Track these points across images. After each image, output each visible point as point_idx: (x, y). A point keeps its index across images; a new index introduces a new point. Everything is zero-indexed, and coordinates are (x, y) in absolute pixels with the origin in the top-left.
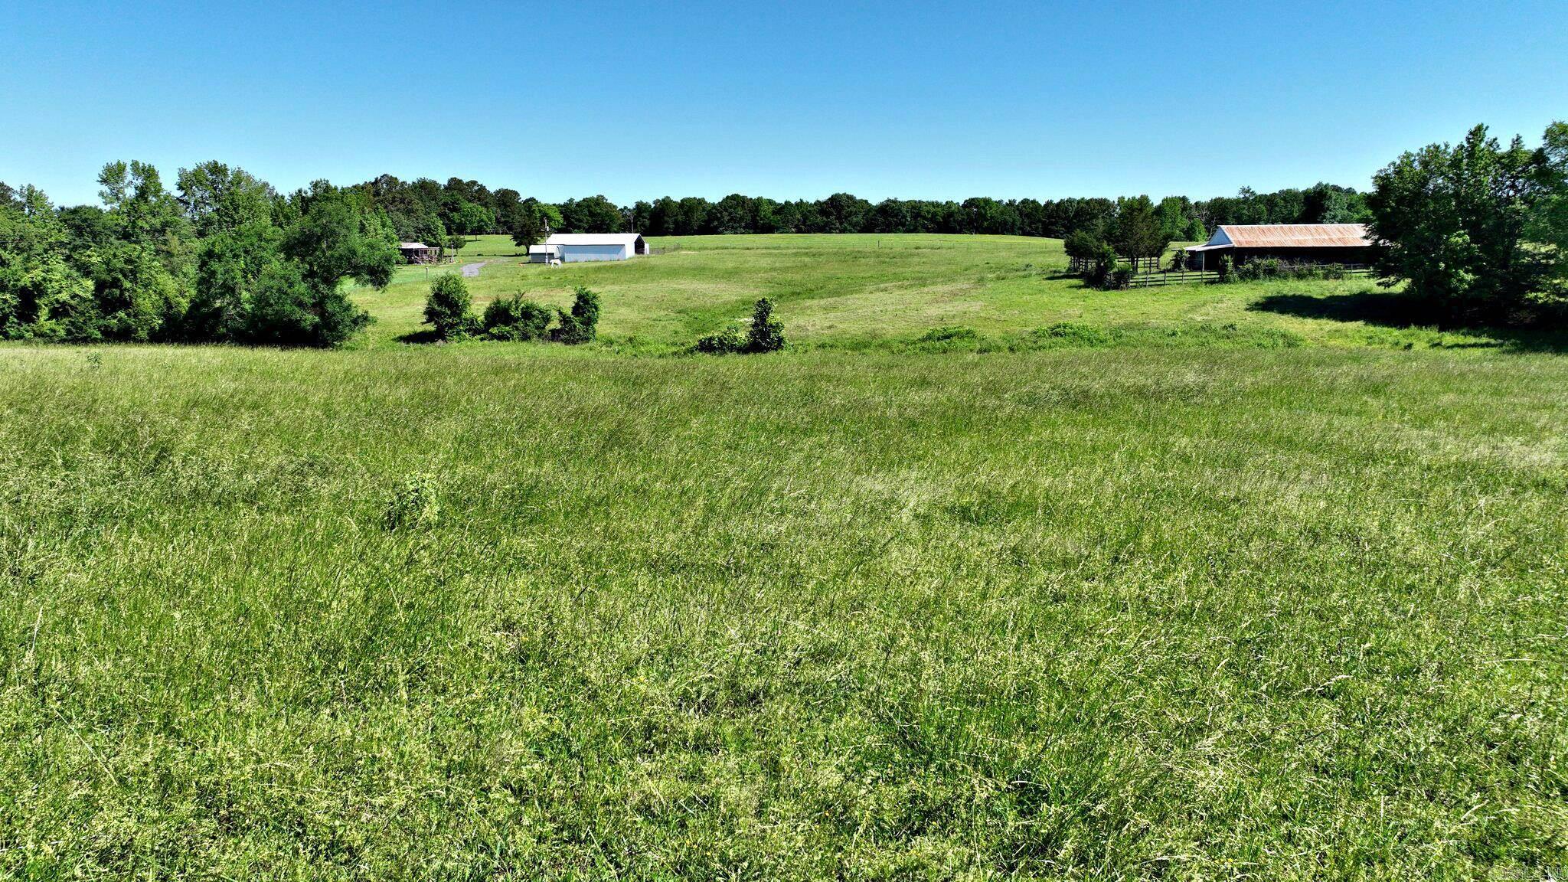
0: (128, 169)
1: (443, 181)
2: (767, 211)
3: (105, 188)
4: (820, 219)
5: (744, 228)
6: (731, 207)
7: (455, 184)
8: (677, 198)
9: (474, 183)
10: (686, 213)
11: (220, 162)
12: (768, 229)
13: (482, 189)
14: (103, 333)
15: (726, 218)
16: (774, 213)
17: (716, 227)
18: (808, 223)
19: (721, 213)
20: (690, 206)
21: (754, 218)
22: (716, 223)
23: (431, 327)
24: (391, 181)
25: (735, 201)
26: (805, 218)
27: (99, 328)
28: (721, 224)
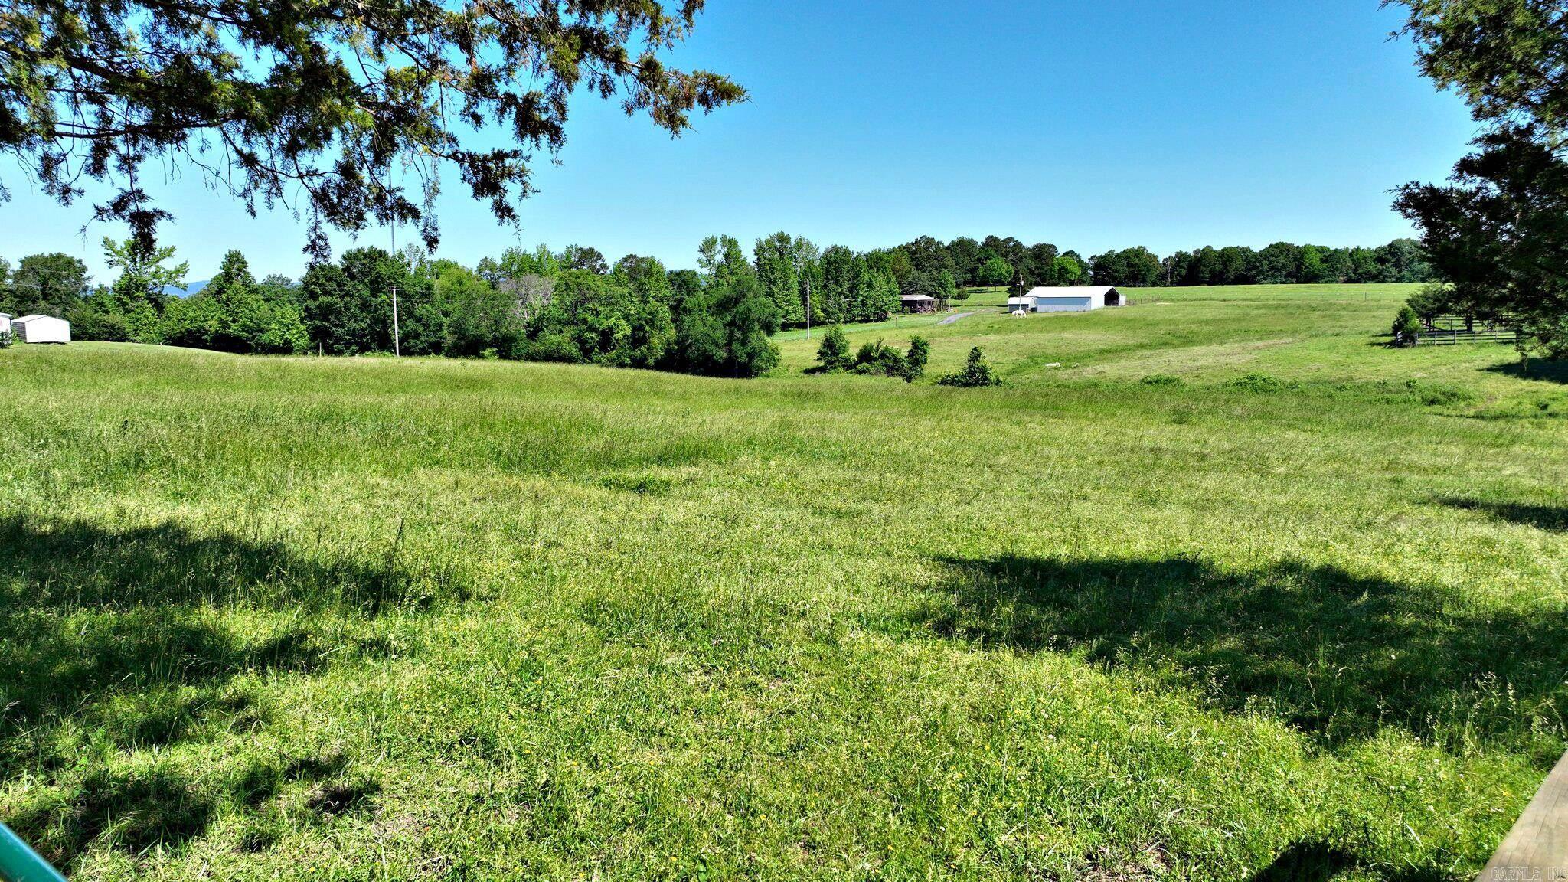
0: (719, 241)
1: (980, 239)
2: (1314, 260)
3: (702, 257)
4: (1373, 267)
5: (1286, 276)
6: (1272, 256)
7: (992, 241)
8: (1218, 247)
9: (1010, 239)
10: (1224, 263)
11: (786, 233)
12: (1312, 278)
13: (1018, 245)
14: (632, 360)
15: (1266, 267)
16: (1323, 261)
17: (1254, 277)
18: (1360, 271)
19: (1260, 262)
20: (1228, 256)
21: (1298, 268)
22: (1254, 272)
23: (822, 364)
24: (929, 241)
25: (1281, 249)
26: (1357, 266)
27: (630, 357)
28: (1261, 272)
